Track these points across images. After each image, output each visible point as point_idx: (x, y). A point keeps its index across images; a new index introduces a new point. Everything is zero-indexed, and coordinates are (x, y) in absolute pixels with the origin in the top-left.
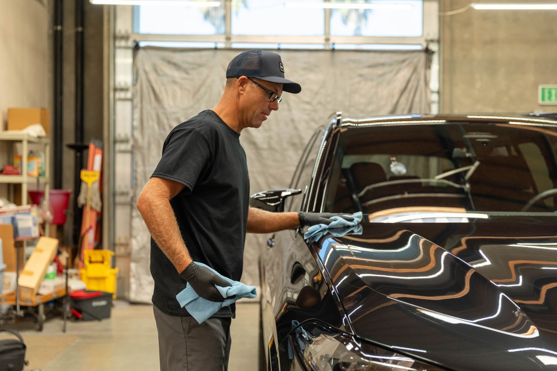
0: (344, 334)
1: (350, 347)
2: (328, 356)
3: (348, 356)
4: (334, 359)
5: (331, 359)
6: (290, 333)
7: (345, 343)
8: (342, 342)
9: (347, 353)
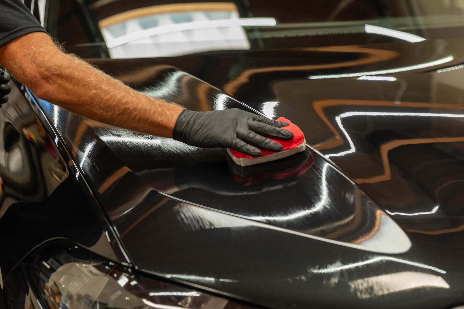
0: (111, 263)
1: (123, 281)
2: (89, 298)
3: (122, 298)
4: (100, 303)
5: (96, 302)
6: (23, 259)
7: (115, 275)
8: (112, 275)
9: (119, 293)
